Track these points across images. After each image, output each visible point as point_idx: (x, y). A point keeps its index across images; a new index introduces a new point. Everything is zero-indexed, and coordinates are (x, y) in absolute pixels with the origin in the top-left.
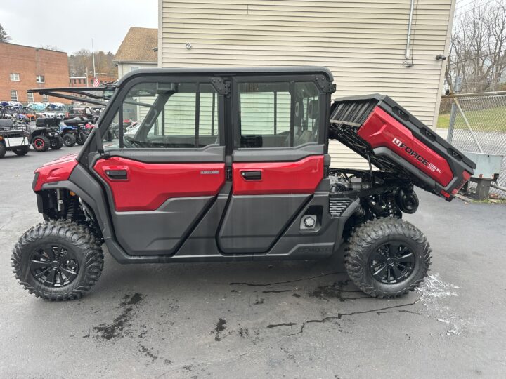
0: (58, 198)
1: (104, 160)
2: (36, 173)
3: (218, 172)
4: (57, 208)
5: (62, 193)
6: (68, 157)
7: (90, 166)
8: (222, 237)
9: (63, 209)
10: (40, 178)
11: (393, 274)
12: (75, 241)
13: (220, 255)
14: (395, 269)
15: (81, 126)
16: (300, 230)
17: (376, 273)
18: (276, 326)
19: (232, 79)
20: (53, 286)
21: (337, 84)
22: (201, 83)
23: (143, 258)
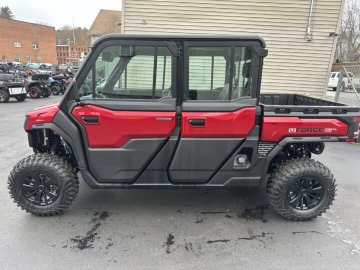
0: (45, 135)
1: (80, 107)
2: (27, 116)
3: (170, 119)
4: (44, 143)
5: (48, 131)
6: (52, 104)
7: (69, 112)
8: (172, 170)
9: (48, 144)
10: (30, 120)
11: (305, 202)
12: (57, 170)
13: (170, 184)
14: (308, 199)
15: (64, 80)
16: (234, 166)
17: (292, 201)
18: (214, 242)
19: (184, 43)
20: (39, 205)
21: (269, 50)
22: (158, 46)
23: (110, 185)
